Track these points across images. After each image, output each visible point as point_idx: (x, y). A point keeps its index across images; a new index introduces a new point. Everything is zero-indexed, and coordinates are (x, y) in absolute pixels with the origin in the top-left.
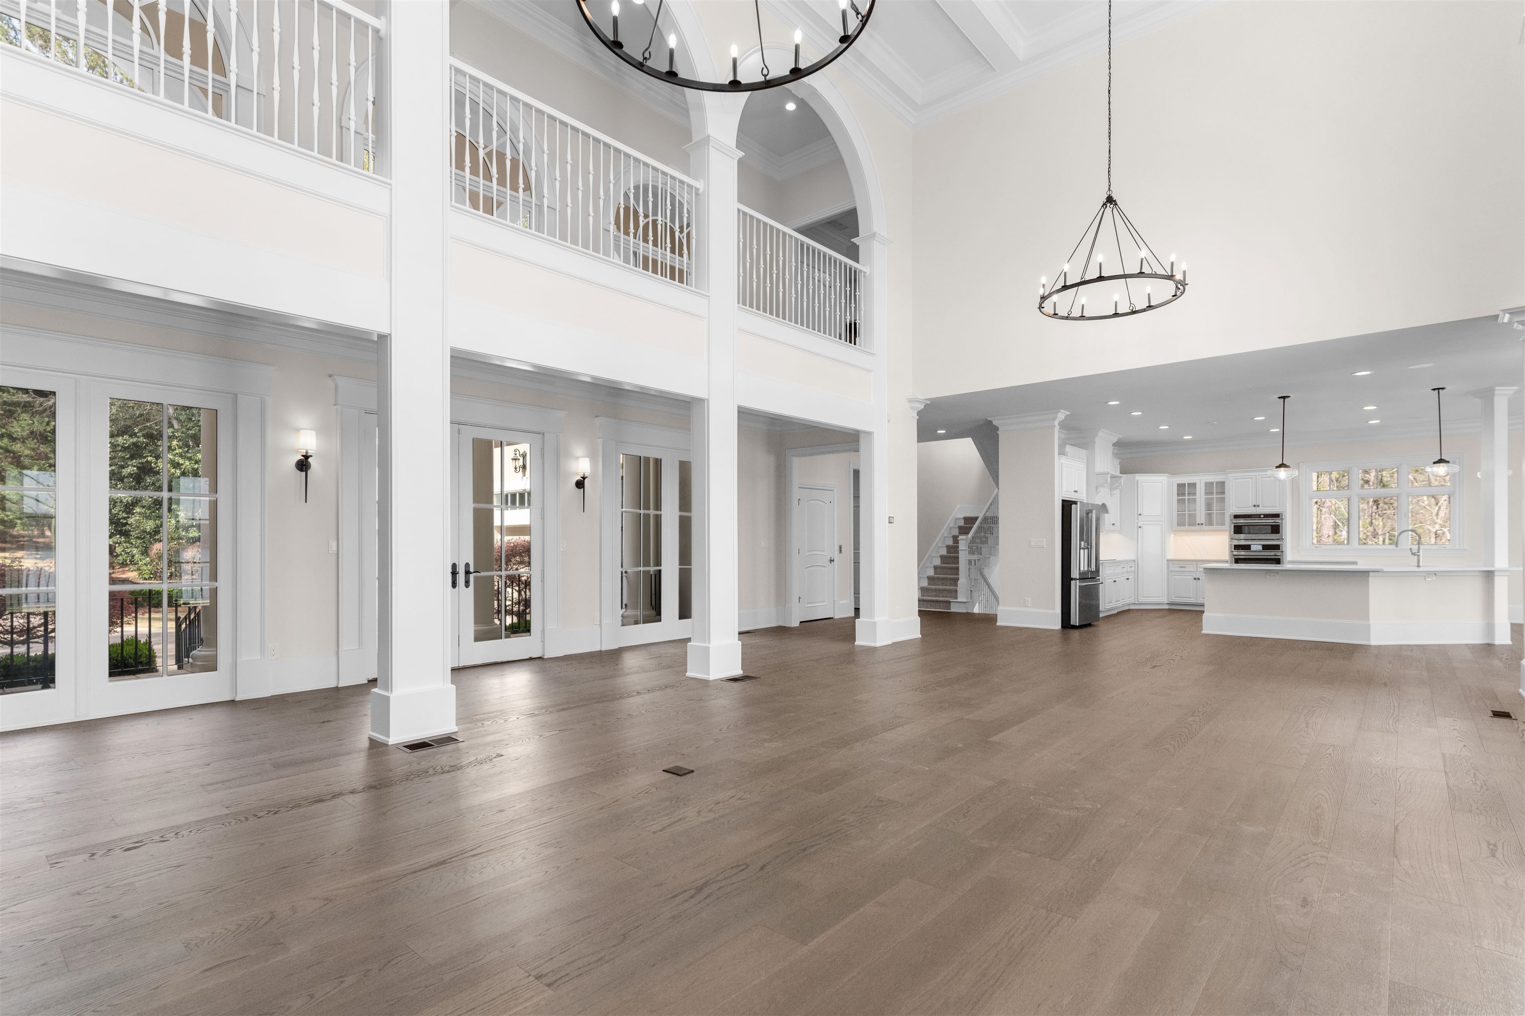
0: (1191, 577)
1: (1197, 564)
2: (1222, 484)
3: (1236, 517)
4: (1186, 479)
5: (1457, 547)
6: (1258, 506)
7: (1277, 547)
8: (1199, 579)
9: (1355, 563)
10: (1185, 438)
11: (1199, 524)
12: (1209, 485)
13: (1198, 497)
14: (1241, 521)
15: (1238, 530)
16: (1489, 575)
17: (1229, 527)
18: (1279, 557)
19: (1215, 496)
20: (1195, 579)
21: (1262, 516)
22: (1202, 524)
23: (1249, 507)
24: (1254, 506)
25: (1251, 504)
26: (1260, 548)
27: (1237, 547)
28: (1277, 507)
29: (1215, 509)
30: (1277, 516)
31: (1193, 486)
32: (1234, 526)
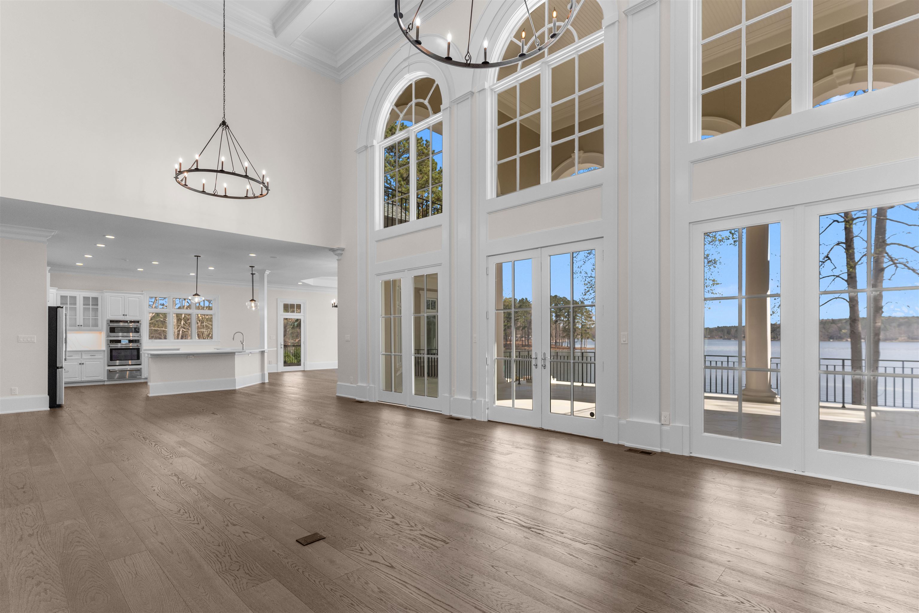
0: (77, 363)
1: (82, 353)
2: (95, 300)
3: (112, 321)
4: (68, 293)
5: (216, 340)
6: (126, 315)
7: (137, 341)
8: (83, 364)
9: (178, 349)
10: (77, 264)
11: (79, 326)
12: (86, 299)
13: (78, 306)
14: (115, 325)
15: (112, 330)
16: (263, 353)
17: (104, 327)
18: (139, 347)
19: (91, 307)
20: (80, 364)
21: (129, 322)
22: (81, 326)
23: (120, 316)
24: (124, 315)
25: (121, 313)
26: (127, 342)
27: (112, 341)
28: (137, 316)
29: (91, 316)
30: (138, 322)
31: (74, 298)
32: (110, 328)
